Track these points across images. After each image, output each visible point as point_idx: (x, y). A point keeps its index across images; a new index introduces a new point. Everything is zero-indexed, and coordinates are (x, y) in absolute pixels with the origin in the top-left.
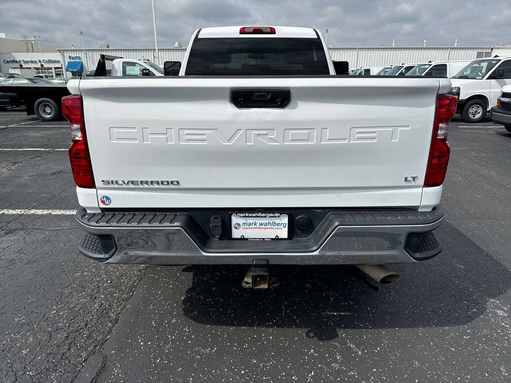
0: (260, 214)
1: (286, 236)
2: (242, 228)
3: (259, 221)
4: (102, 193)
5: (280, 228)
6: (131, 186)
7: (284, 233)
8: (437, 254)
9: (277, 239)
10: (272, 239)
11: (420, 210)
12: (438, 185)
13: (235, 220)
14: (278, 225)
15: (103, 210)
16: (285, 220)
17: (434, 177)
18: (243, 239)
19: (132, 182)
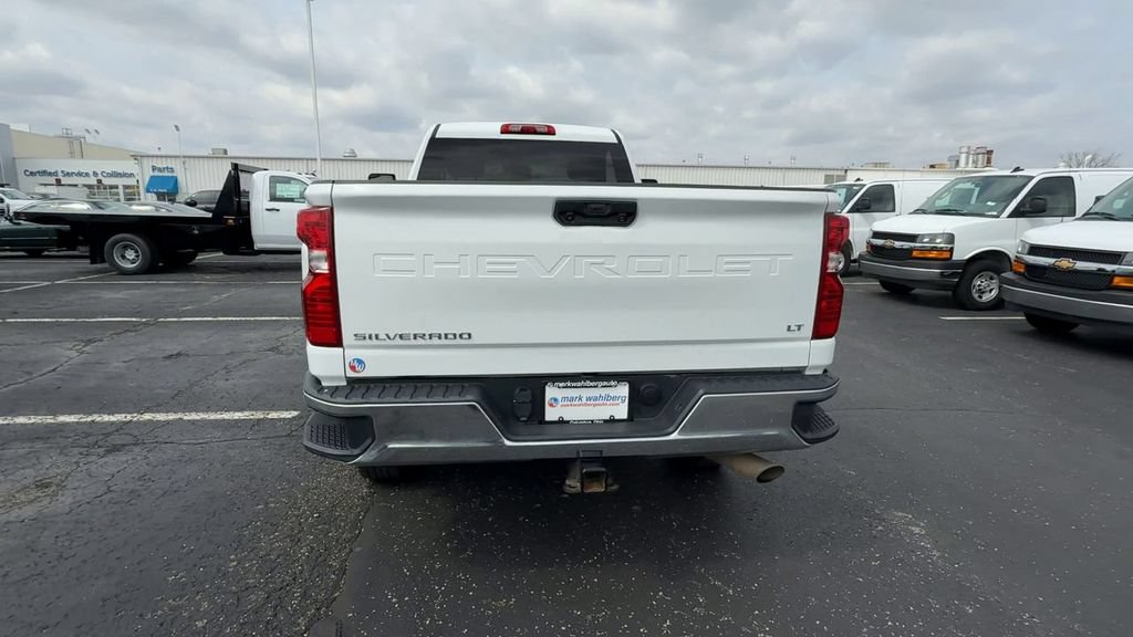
0: (588, 383)
1: (625, 416)
2: (561, 405)
3: (585, 393)
4: (352, 354)
5: (615, 404)
6: (398, 341)
7: (622, 412)
8: (833, 435)
9: (612, 421)
10: (605, 421)
11: (807, 373)
12: (831, 337)
13: (551, 392)
14: (614, 398)
15: (351, 381)
16: (623, 390)
17: (824, 326)
18: (561, 422)
19: (401, 337)
